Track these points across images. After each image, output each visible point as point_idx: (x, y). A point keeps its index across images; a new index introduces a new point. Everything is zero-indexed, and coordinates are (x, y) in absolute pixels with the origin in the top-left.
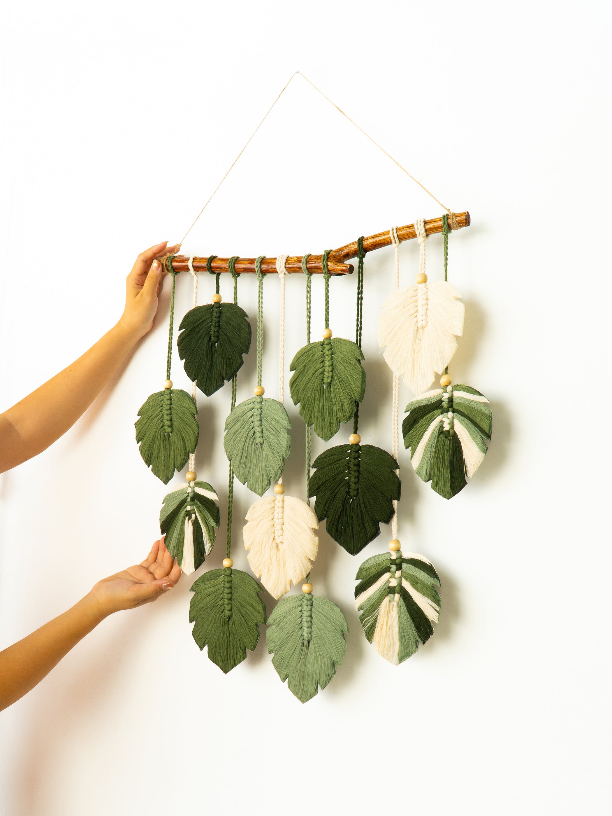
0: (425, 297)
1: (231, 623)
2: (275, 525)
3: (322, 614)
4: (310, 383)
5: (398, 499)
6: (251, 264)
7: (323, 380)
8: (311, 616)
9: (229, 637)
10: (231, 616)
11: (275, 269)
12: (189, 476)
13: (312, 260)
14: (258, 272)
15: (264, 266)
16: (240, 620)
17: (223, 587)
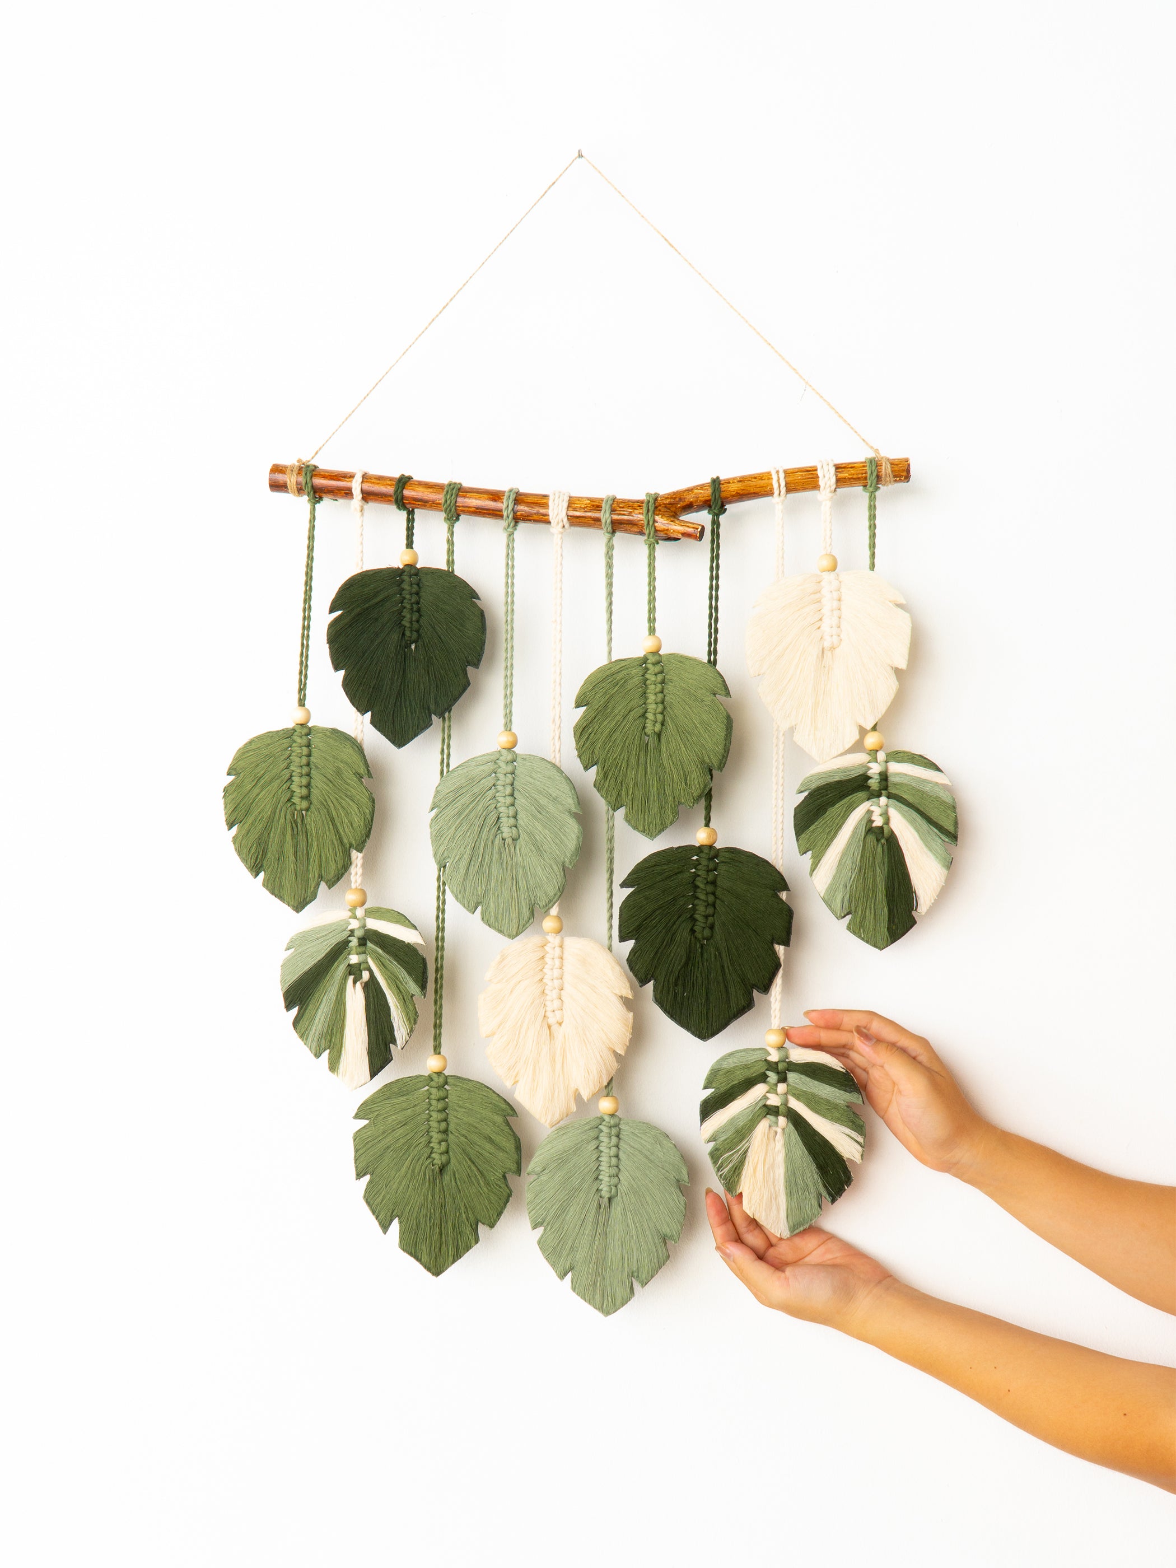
0: (835, 595)
1: (447, 1177)
2: (546, 992)
3: (639, 1151)
4: (618, 733)
5: (786, 943)
6: (494, 500)
7: (644, 728)
8: (617, 1156)
9: (443, 1205)
10: (448, 1162)
11: (547, 515)
12: (351, 897)
13: (623, 508)
14: (508, 517)
15: (522, 508)
16: (468, 1170)
17: (428, 1109)
